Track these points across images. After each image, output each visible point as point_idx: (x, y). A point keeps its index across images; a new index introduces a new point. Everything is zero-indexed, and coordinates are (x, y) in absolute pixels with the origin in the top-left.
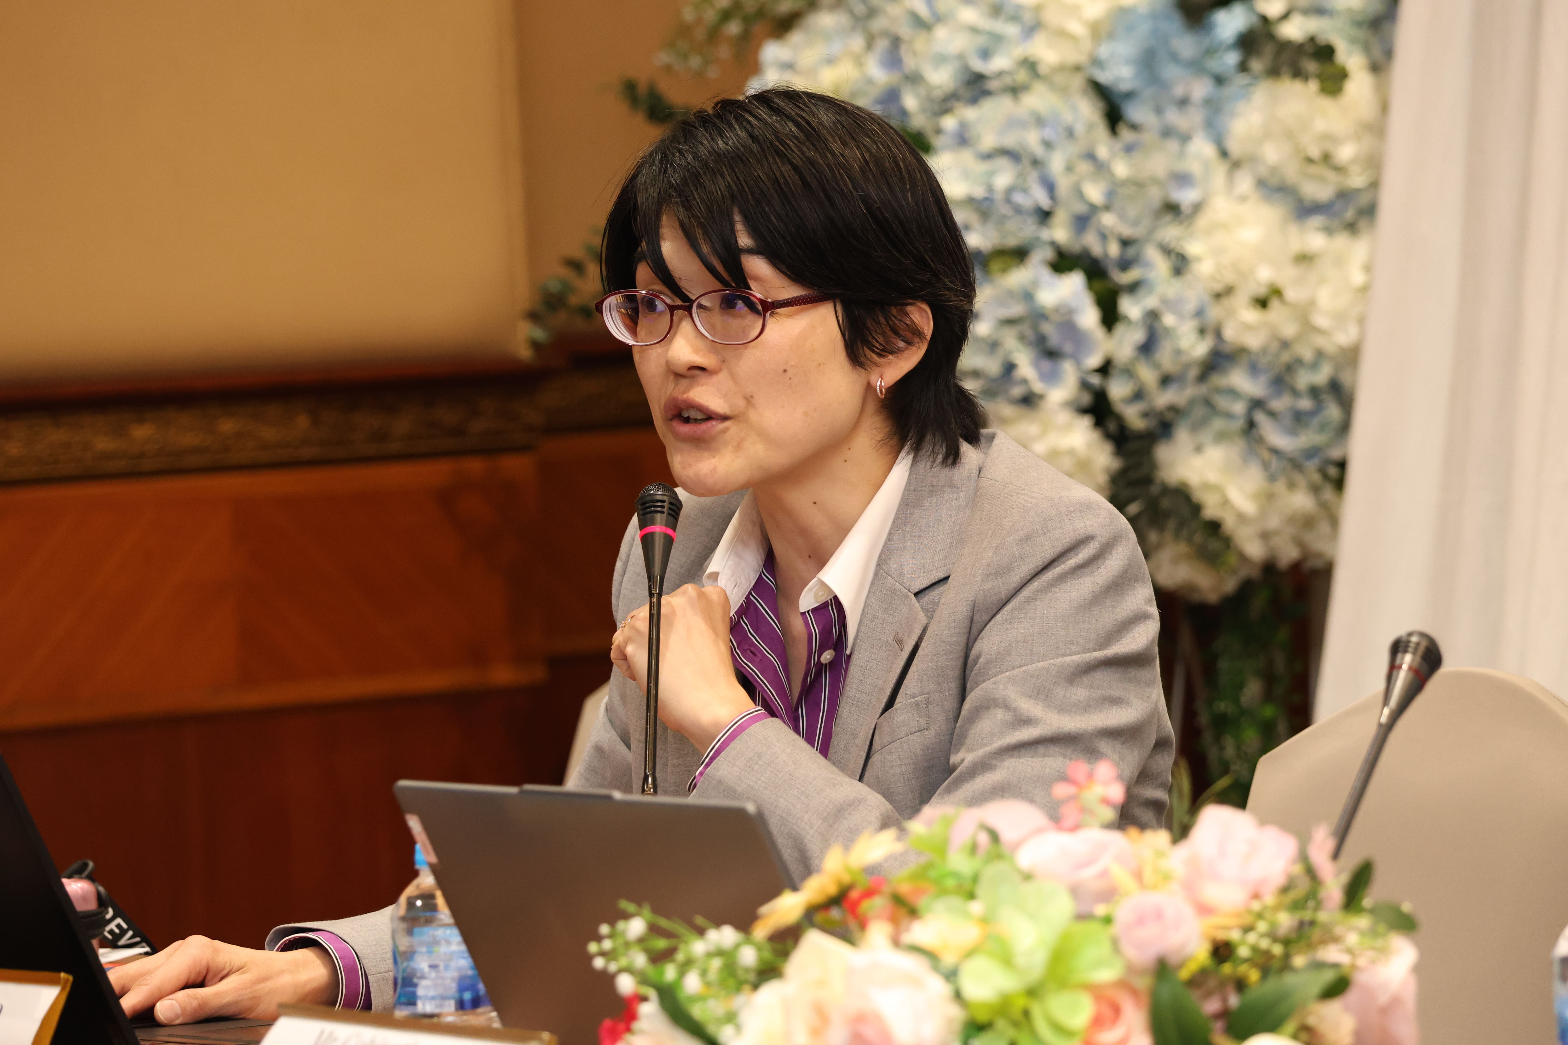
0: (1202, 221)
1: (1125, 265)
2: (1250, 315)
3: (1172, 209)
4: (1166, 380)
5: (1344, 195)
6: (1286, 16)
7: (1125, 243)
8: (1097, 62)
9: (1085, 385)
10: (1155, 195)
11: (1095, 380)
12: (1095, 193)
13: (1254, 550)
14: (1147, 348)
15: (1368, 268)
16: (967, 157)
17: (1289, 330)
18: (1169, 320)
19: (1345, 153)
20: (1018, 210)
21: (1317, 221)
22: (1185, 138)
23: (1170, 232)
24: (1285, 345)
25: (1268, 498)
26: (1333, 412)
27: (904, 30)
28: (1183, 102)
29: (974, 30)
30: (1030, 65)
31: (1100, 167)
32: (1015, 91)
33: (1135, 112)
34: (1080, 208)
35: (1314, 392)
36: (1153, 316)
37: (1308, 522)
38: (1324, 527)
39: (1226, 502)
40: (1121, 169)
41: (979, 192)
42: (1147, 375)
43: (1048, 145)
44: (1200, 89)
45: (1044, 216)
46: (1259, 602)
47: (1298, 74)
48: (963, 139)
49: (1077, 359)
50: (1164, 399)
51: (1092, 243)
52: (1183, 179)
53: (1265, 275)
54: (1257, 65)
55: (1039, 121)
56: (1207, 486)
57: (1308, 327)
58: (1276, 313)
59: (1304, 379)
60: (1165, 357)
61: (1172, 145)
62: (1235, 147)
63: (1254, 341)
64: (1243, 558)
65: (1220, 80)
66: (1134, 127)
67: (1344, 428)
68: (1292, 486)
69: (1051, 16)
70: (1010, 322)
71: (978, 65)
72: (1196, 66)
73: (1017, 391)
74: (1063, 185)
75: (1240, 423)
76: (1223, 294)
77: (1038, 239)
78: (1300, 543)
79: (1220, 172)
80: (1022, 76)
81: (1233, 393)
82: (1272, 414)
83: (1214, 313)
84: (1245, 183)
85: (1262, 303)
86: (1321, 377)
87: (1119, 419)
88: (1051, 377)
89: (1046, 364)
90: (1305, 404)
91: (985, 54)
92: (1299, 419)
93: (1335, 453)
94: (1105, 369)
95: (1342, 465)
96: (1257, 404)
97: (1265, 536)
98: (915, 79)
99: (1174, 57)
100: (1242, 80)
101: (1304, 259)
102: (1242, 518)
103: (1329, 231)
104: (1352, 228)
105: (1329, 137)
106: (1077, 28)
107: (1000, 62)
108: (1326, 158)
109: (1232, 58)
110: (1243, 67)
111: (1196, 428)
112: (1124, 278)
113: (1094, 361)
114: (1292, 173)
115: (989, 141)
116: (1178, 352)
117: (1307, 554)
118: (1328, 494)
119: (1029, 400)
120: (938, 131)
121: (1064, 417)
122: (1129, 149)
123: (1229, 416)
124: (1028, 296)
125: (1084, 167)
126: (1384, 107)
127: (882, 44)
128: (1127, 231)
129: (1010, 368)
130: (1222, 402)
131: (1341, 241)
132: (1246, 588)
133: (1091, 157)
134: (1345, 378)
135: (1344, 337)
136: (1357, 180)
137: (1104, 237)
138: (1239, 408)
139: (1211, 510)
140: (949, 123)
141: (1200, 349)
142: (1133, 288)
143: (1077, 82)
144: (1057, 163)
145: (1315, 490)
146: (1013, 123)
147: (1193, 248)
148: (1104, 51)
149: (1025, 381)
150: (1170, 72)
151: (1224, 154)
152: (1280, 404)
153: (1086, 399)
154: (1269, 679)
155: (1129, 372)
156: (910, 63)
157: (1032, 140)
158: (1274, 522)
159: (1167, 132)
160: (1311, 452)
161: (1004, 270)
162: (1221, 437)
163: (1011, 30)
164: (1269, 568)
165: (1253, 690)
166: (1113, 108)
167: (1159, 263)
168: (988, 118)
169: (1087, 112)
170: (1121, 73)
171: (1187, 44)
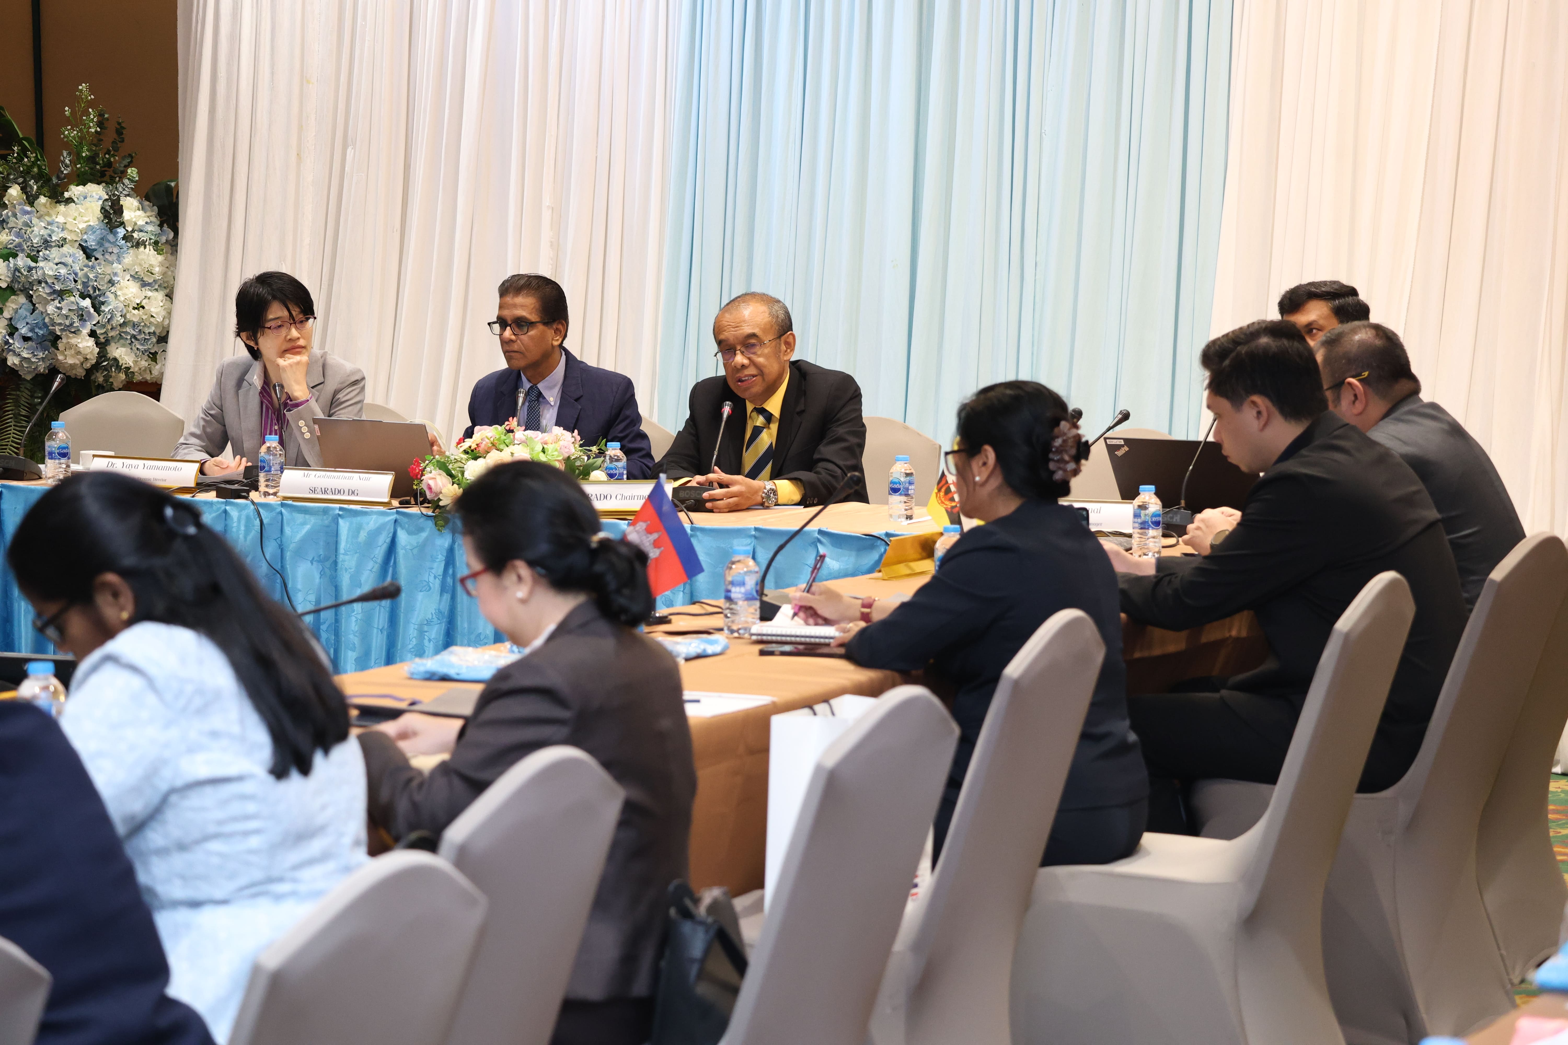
0: (120, 285)
1: (99, 296)
2: (133, 312)
3: (112, 282)
4: (112, 329)
8: (82, 240)
9: (91, 329)
10: (106, 278)
11: (94, 328)
12: (91, 276)
14: (110, 320)
16: (49, 264)
17: (145, 316)
18: (114, 312)
20: (67, 280)
21: (147, 288)
22: (112, 263)
23: (112, 288)
26: (154, 339)
28: (111, 253)
29: (44, 229)
30: (63, 240)
32: (60, 246)
33: (97, 255)
34: (85, 280)
36: (109, 312)
37: (145, 369)
39: (126, 363)
40: (99, 270)
41: (54, 274)
42: (107, 327)
43: (72, 262)
44: (115, 250)
45: (75, 282)
48: (47, 259)
49: (89, 322)
50: (111, 334)
51: (90, 290)
52: (113, 274)
53: (137, 301)
54: (128, 244)
55: (67, 255)
56: (122, 359)
58: (141, 312)
59: (147, 330)
60: (112, 322)
61: (109, 265)
62: (125, 265)
63: (134, 319)
65: (120, 248)
66: (97, 259)
69: (68, 226)
71: (48, 238)
72: (114, 243)
75: (128, 342)
76: (127, 306)
77: (74, 289)
79: (122, 273)
80: (61, 242)
81: (128, 333)
82: (138, 340)
83: (125, 311)
84: (128, 276)
85: (136, 308)
86: (151, 330)
88: (83, 326)
89: (81, 322)
90: (147, 337)
91: (49, 235)
94: (96, 325)
96: (134, 337)
98: (28, 241)
99: (106, 240)
100: (125, 248)
101: (147, 298)
103: (151, 290)
104: (157, 290)
106: (76, 230)
107: (54, 238)
109: (122, 242)
111: (118, 342)
112: (100, 301)
115: (55, 259)
116: (115, 321)
120: (39, 256)
121: (87, 338)
122: (96, 265)
123: (126, 339)
128: (100, 287)
130: (125, 336)
137: (93, 289)
140: (42, 254)
141: (121, 321)
142: (103, 304)
143: (78, 245)
144: (75, 267)
145: (147, 360)
146: (61, 255)
147: (118, 292)
148: (85, 237)
150: (105, 244)
151: (122, 267)
155: (102, 326)
156: (25, 236)
157: (67, 260)
159: (106, 261)
160: (147, 350)
161: (67, 296)
162: (123, 345)
163: (56, 229)
166: (88, 253)
167: (111, 297)
168: (54, 253)
169: (80, 255)
170: (92, 243)
171: (111, 237)
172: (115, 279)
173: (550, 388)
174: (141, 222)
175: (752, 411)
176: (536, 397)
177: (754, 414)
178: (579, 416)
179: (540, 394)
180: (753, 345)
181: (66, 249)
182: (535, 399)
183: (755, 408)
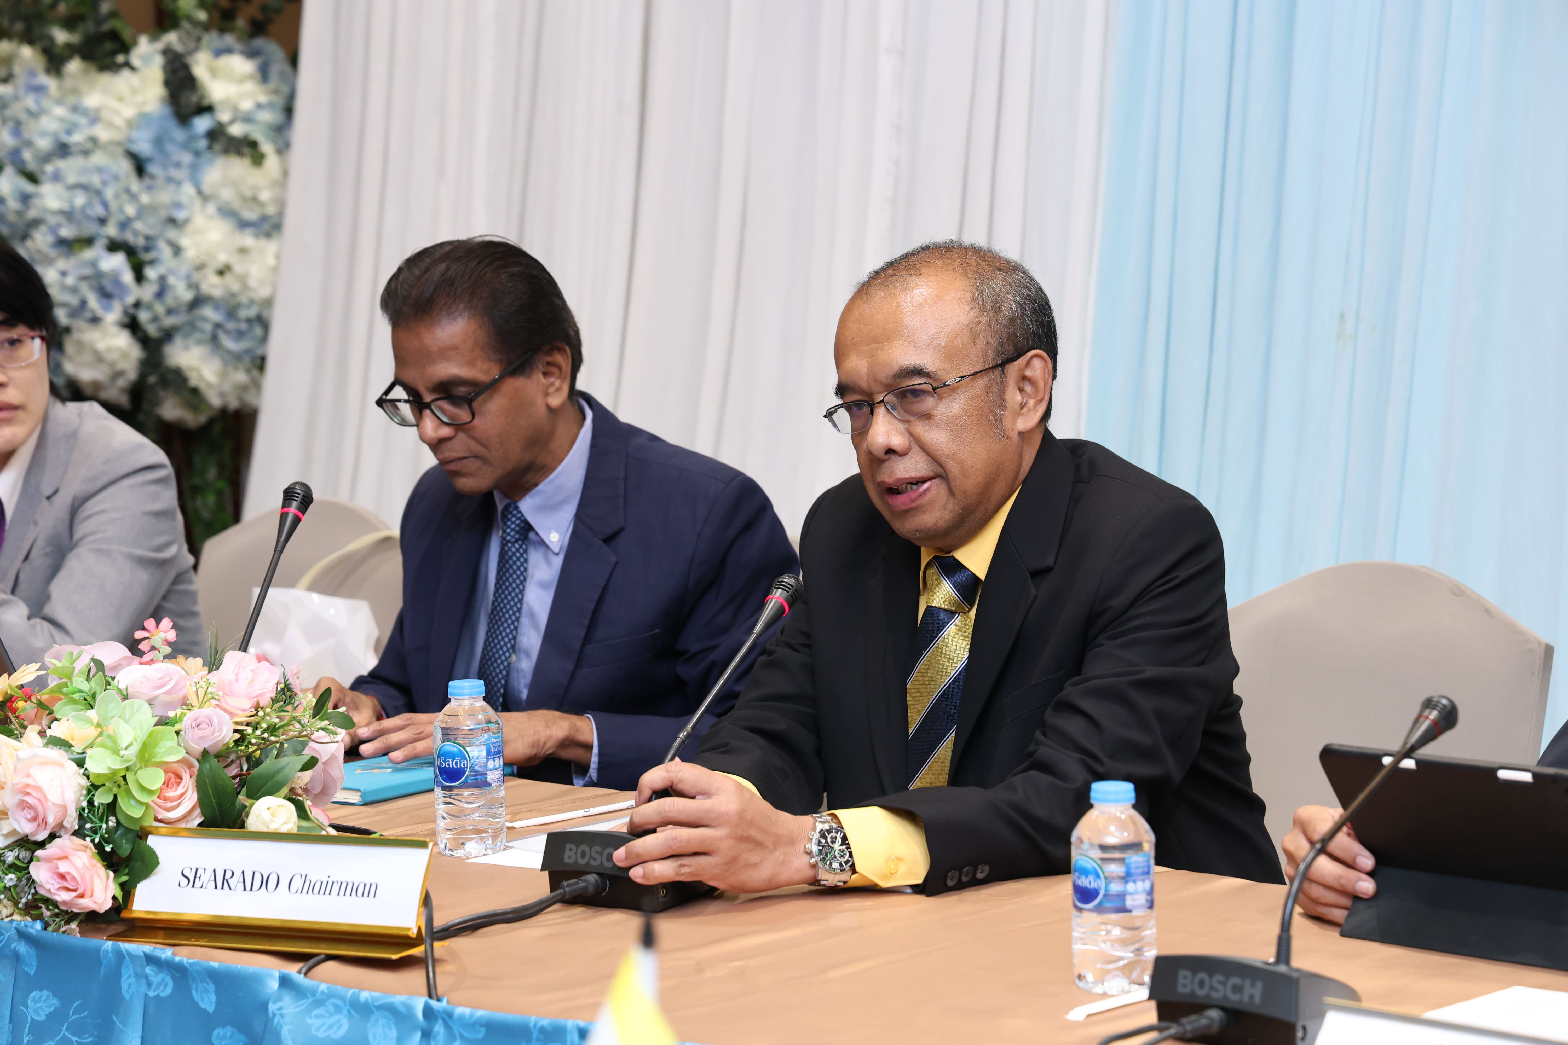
0: (190, 228)
1: (147, 249)
2: (214, 279)
3: (172, 221)
4: (170, 312)
5: (264, 218)
6: (232, 122)
7: (148, 238)
8: (130, 140)
9: (126, 313)
10: (164, 214)
11: (131, 311)
12: (130, 210)
13: (216, 401)
14: (160, 294)
15: (278, 257)
16: (59, 188)
17: (235, 287)
18: (171, 280)
19: (265, 196)
20: (88, 218)
21: (249, 231)
22: (179, 183)
23: (172, 233)
24: (233, 295)
25: (223, 375)
26: (258, 331)
27: (23, 117)
28: (178, 165)
29: (61, 120)
30: (94, 140)
31: (133, 197)
32: (86, 153)
33: (153, 169)
34: (122, 218)
35: (249, 321)
36: (162, 279)
37: (244, 388)
38: (253, 391)
39: (201, 377)
40: (145, 199)
41: (65, 206)
42: (160, 309)
43: (105, 183)
44: (187, 158)
45: (102, 221)
46: (217, 428)
47: (239, 153)
48: (57, 177)
49: (121, 299)
50: (169, 321)
51: (129, 237)
52: (178, 205)
53: (222, 258)
54: (217, 147)
55: (99, 170)
56: (193, 369)
57: (245, 287)
58: (229, 279)
59: (244, 313)
60: (169, 299)
61: (172, 187)
62: (206, 189)
63: (217, 293)
64: (210, 406)
65: (197, 154)
66: (152, 177)
67: (264, 339)
68: (236, 368)
69: (105, 115)
70: (84, 278)
71: (65, 138)
72: (186, 146)
73: (88, 315)
74: (113, 205)
75: (208, 336)
76: (200, 267)
77: (98, 234)
78: (240, 399)
79: (197, 203)
80: (89, 146)
81: (205, 320)
82: (227, 332)
83: (196, 277)
84: (211, 209)
85: (221, 273)
86: (252, 312)
87: (144, 332)
88: (107, 308)
89: (105, 302)
90: (243, 326)
91: (69, 132)
92: (240, 335)
93: (259, 352)
94: (137, 305)
95: (263, 359)
96: (218, 326)
97: (222, 395)
98: (29, 144)
99: (173, 141)
100: (208, 155)
101: (243, 251)
102: (210, 385)
103: (256, 236)
104: (268, 235)
105: (256, 188)
106: (119, 122)
107: (77, 138)
108: (255, 199)
109: (203, 143)
110: (210, 148)
111: (187, 336)
112: (146, 257)
113: (130, 300)
114: (236, 205)
115: (72, 179)
116: (176, 298)
117: (244, 405)
118: (255, 373)
119: (95, 320)
120: (43, 172)
121: (114, 330)
122: (150, 189)
123: (202, 331)
124: (94, 264)
125: (125, 197)
126: (285, 173)
127: (10, 124)
128: (149, 231)
129: (84, 303)
130: (200, 324)
131: (262, 242)
132: (211, 422)
133: (128, 191)
134: (265, 314)
135: (264, 292)
136: (271, 210)
137: (136, 233)
138: (208, 327)
139: (194, 381)
140: (49, 168)
141: (187, 296)
142: (152, 262)
143: (119, 150)
144: (109, 193)
145: (248, 371)
146: (84, 171)
147: (185, 242)
148: (135, 134)
149: (92, 311)
150: (170, 148)
151: (200, 192)
152: (231, 325)
153: (126, 320)
154: (221, 467)
155: (149, 307)
156: (26, 135)
157: (95, 180)
158: (227, 387)
159: (170, 180)
160: (247, 351)
161: (81, 249)
162: (200, 342)
163: (82, 121)
164: (224, 412)
165: (212, 473)
166: (140, 167)
167: (165, 252)
168: (71, 168)
169: (125, 167)
170: (144, 147)
171: (179, 134)
172: (180, 215)
173: (549, 508)
174: (246, 105)
175: (928, 565)
176: (517, 532)
177: (933, 573)
178: (608, 581)
179: (527, 528)
180: (916, 393)
181: (98, 158)
182: (513, 537)
183: (935, 558)
